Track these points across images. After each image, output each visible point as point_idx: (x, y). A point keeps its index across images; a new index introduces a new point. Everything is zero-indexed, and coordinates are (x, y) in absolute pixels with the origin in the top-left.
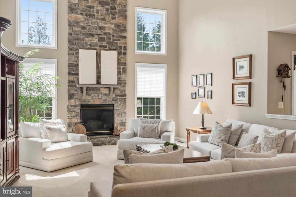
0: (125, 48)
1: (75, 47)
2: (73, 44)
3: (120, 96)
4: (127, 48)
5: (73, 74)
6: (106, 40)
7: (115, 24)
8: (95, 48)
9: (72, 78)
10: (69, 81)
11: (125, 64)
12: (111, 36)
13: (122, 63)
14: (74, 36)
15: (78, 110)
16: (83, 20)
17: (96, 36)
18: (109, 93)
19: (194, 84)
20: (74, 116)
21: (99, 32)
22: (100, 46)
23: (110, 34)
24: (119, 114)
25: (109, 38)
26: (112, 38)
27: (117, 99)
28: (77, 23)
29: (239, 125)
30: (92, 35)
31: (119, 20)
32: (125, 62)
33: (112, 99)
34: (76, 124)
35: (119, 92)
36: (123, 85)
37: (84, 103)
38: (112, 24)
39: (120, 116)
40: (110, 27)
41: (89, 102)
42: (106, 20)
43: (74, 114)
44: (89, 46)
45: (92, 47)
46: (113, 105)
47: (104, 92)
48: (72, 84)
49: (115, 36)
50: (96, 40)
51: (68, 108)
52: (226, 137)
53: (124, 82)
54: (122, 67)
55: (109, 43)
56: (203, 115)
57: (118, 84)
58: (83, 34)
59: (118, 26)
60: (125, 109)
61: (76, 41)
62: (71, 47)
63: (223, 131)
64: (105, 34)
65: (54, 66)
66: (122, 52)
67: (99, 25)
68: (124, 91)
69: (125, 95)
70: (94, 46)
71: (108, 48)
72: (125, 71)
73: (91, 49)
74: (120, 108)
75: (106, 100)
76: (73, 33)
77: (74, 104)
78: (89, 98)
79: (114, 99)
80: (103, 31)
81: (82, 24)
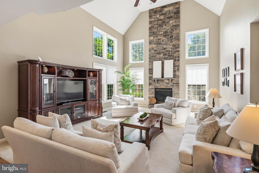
0: (178, 57)
1: (152, 60)
2: (151, 59)
3: (175, 84)
4: (180, 57)
5: (151, 74)
6: (167, 54)
7: (172, 45)
8: (161, 59)
9: (150, 75)
10: (149, 77)
11: (179, 66)
12: (170, 52)
13: (176, 66)
14: (152, 55)
15: (153, 91)
16: (156, 47)
17: (162, 53)
18: (169, 82)
19: (223, 76)
20: (151, 94)
21: (164, 51)
22: (164, 58)
23: (169, 51)
24: (175, 94)
25: (169, 53)
26: (171, 53)
27: (174, 86)
28: (153, 48)
29: (220, 110)
30: (160, 53)
31: (175, 42)
32: (178, 65)
33: (170, 86)
34: (152, 97)
35: (175, 82)
36: (177, 78)
37: (156, 87)
38: (171, 45)
39: (176, 95)
40: (169, 47)
41: (158, 87)
42: (167, 44)
43: (151, 93)
44: (159, 59)
45: (160, 59)
46: (171, 89)
47: (166, 82)
48: (151, 78)
49: (172, 51)
50: (162, 55)
51: (149, 90)
52: (203, 117)
53: (178, 76)
54: (176, 68)
55: (169, 56)
56: (214, 99)
57: (174, 77)
58: (156, 53)
59: (174, 46)
60: (179, 91)
61: (152, 58)
62: (150, 61)
63: (202, 112)
64: (167, 51)
65: (143, 70)
66: (176, 60)
67: (164, 48)
68: (178, 81)
69: (178, 84)
70: (161, 58)
71: (168, 59)
72: (178, 70)
73: (159, 60)
74: (175, 91)
75: (167, 86)
76: (151, 54)
77: (151, 88)
78: (159, 85)
79: (172, 86)
80: (166, 50)
81: (155, 49)
